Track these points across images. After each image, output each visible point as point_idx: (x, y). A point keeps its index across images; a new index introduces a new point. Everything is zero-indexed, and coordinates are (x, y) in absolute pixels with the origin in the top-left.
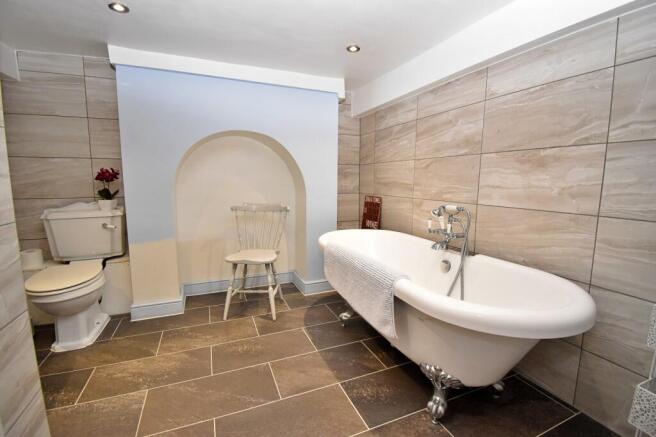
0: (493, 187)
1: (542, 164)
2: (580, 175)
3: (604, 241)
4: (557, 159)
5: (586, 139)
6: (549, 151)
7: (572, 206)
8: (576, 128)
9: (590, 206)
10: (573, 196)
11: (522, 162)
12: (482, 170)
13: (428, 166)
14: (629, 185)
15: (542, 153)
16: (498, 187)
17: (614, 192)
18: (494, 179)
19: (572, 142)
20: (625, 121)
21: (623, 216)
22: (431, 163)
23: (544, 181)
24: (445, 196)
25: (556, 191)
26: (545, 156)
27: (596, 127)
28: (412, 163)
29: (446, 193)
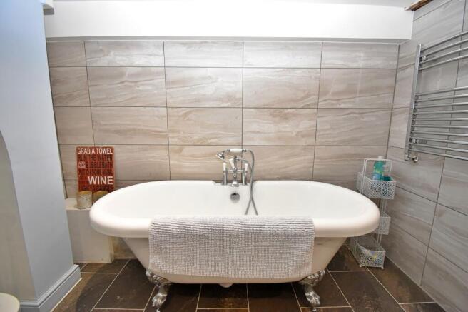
0: (254, 132)
1: (285, 118)
2: (306, 125)
3: (319, 158)
4: (294, 115)
5: (308, 105)
6: (289, 110)
7: (303, 142)
8: (303, 98)
9: (311, 141)
10: (303, 136)
11: (274, 116)
12: (244, 120)
13: (186, 114)
14: (328, 129)
15: (286, 111)
16: (258, 132)
17: (322, 133)
18: (254, 127)
19: (302, 105)
20: (324, 98)
21: (325, 144)
22: (190, 112)
23: (288, 128)
24: (210, 141)
25: (295, 134)
26: (288, 113)
27: (312, 100)
28: (163, 111)
29: (210, 139)
